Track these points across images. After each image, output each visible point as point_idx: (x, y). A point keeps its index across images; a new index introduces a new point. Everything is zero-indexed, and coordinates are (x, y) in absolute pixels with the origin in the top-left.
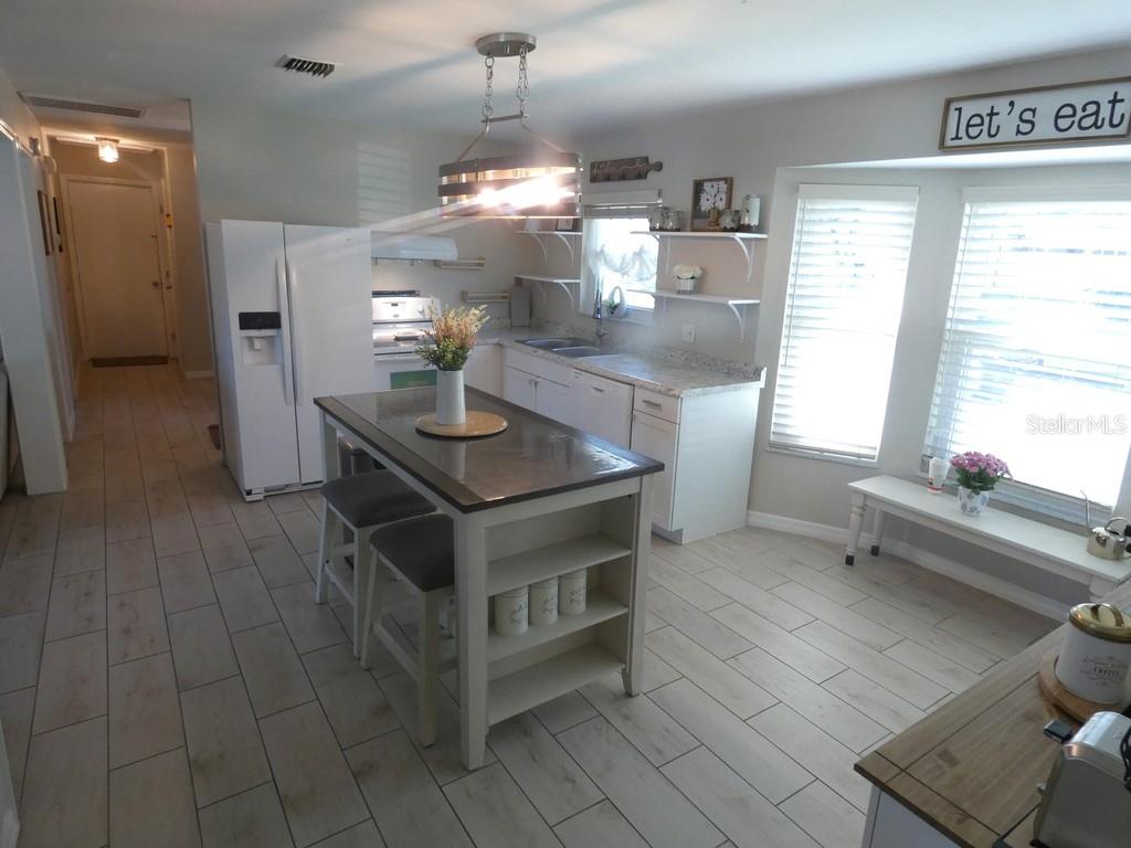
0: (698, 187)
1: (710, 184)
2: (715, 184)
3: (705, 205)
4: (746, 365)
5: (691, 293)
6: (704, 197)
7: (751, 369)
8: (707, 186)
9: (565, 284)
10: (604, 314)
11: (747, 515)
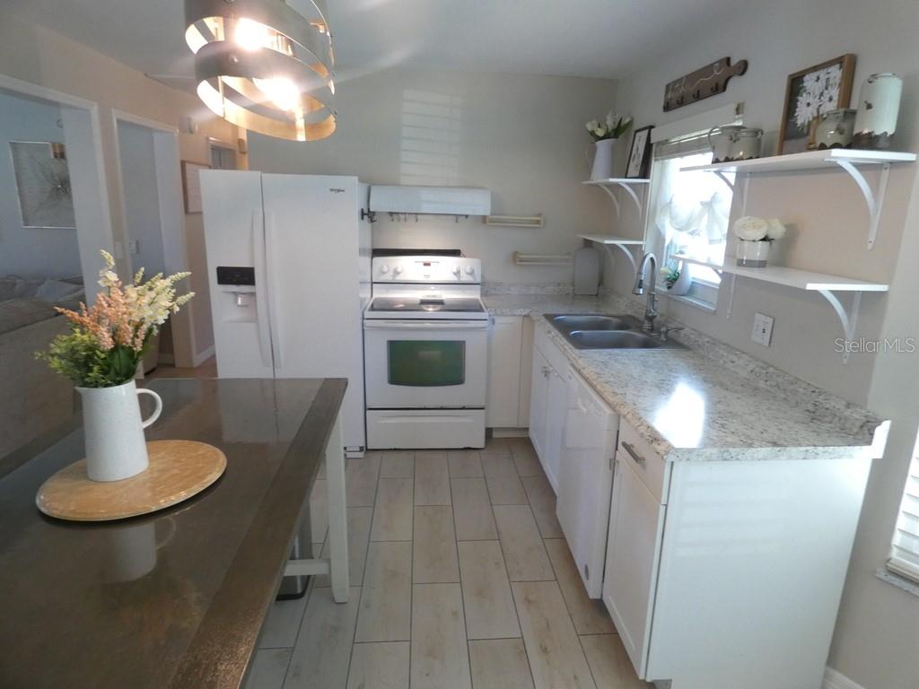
0: (795, 86)
1: (813, 76)
2: (822, 74)
3: (804, 115)
4: (848, 406)
5: (762, 264)
6: (803, 100)
7: (857, 415)
8: (809, 81)
9: (627, 246)
10: (661, 287)
11: (826, 676)
